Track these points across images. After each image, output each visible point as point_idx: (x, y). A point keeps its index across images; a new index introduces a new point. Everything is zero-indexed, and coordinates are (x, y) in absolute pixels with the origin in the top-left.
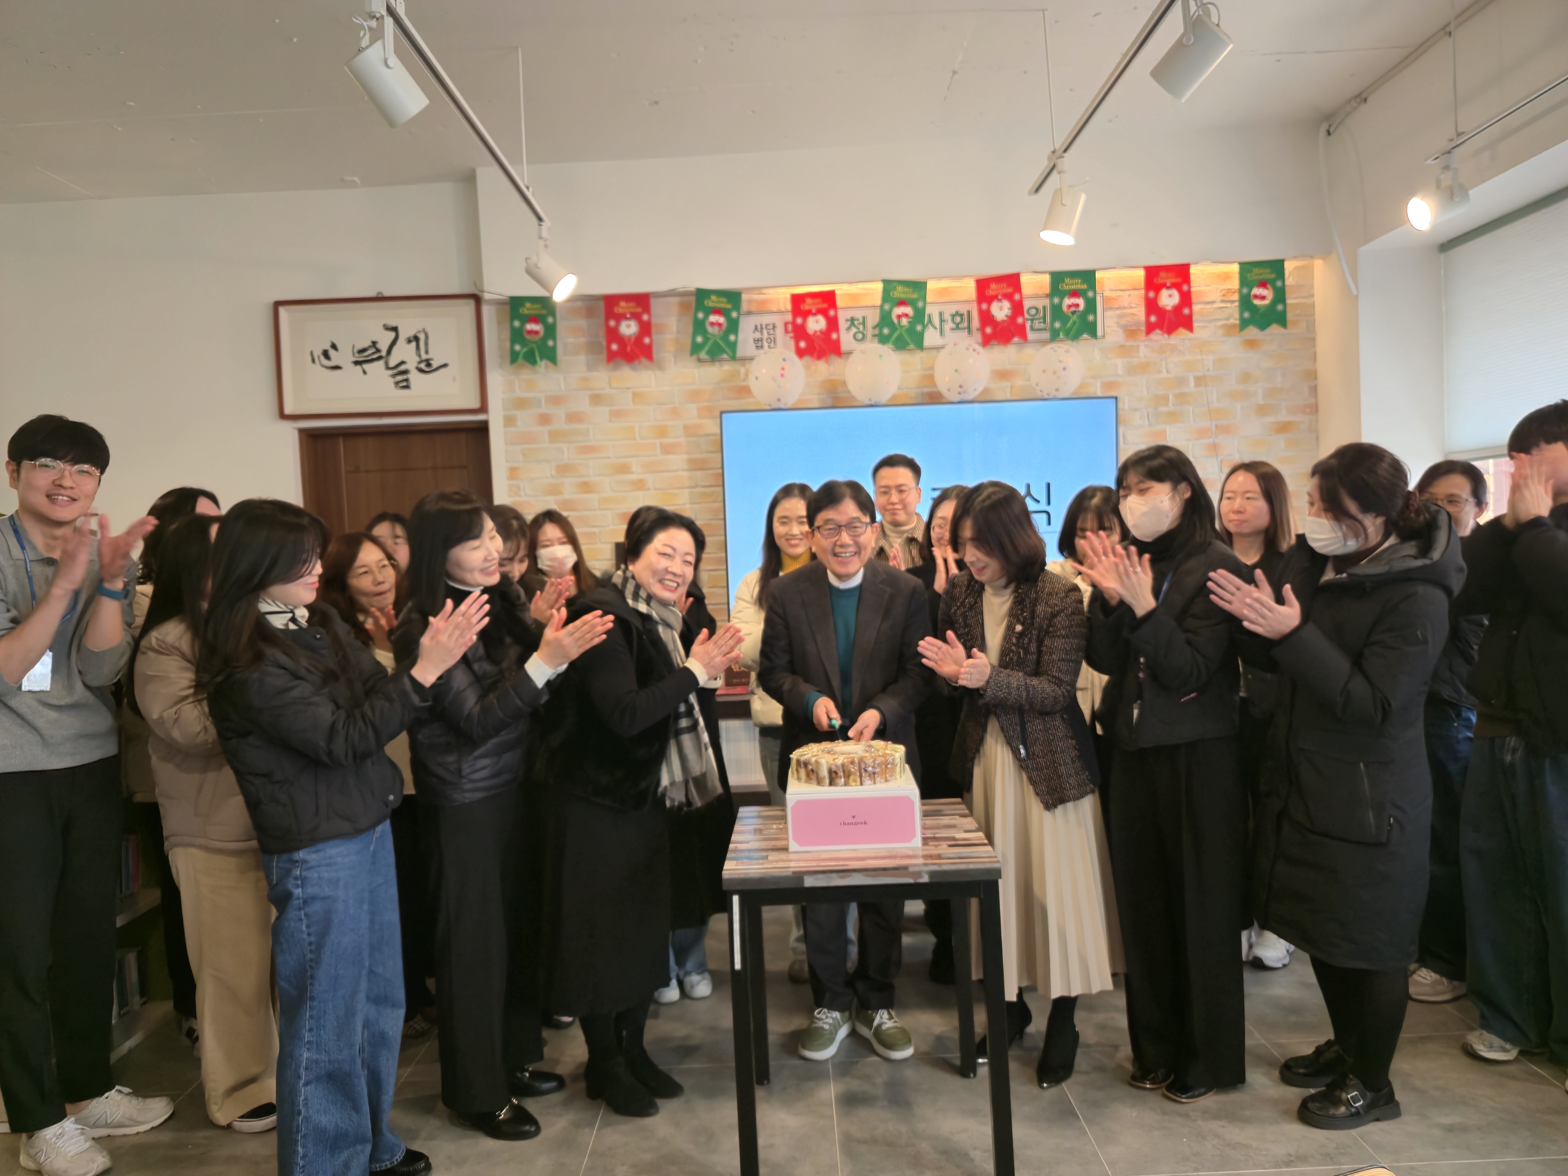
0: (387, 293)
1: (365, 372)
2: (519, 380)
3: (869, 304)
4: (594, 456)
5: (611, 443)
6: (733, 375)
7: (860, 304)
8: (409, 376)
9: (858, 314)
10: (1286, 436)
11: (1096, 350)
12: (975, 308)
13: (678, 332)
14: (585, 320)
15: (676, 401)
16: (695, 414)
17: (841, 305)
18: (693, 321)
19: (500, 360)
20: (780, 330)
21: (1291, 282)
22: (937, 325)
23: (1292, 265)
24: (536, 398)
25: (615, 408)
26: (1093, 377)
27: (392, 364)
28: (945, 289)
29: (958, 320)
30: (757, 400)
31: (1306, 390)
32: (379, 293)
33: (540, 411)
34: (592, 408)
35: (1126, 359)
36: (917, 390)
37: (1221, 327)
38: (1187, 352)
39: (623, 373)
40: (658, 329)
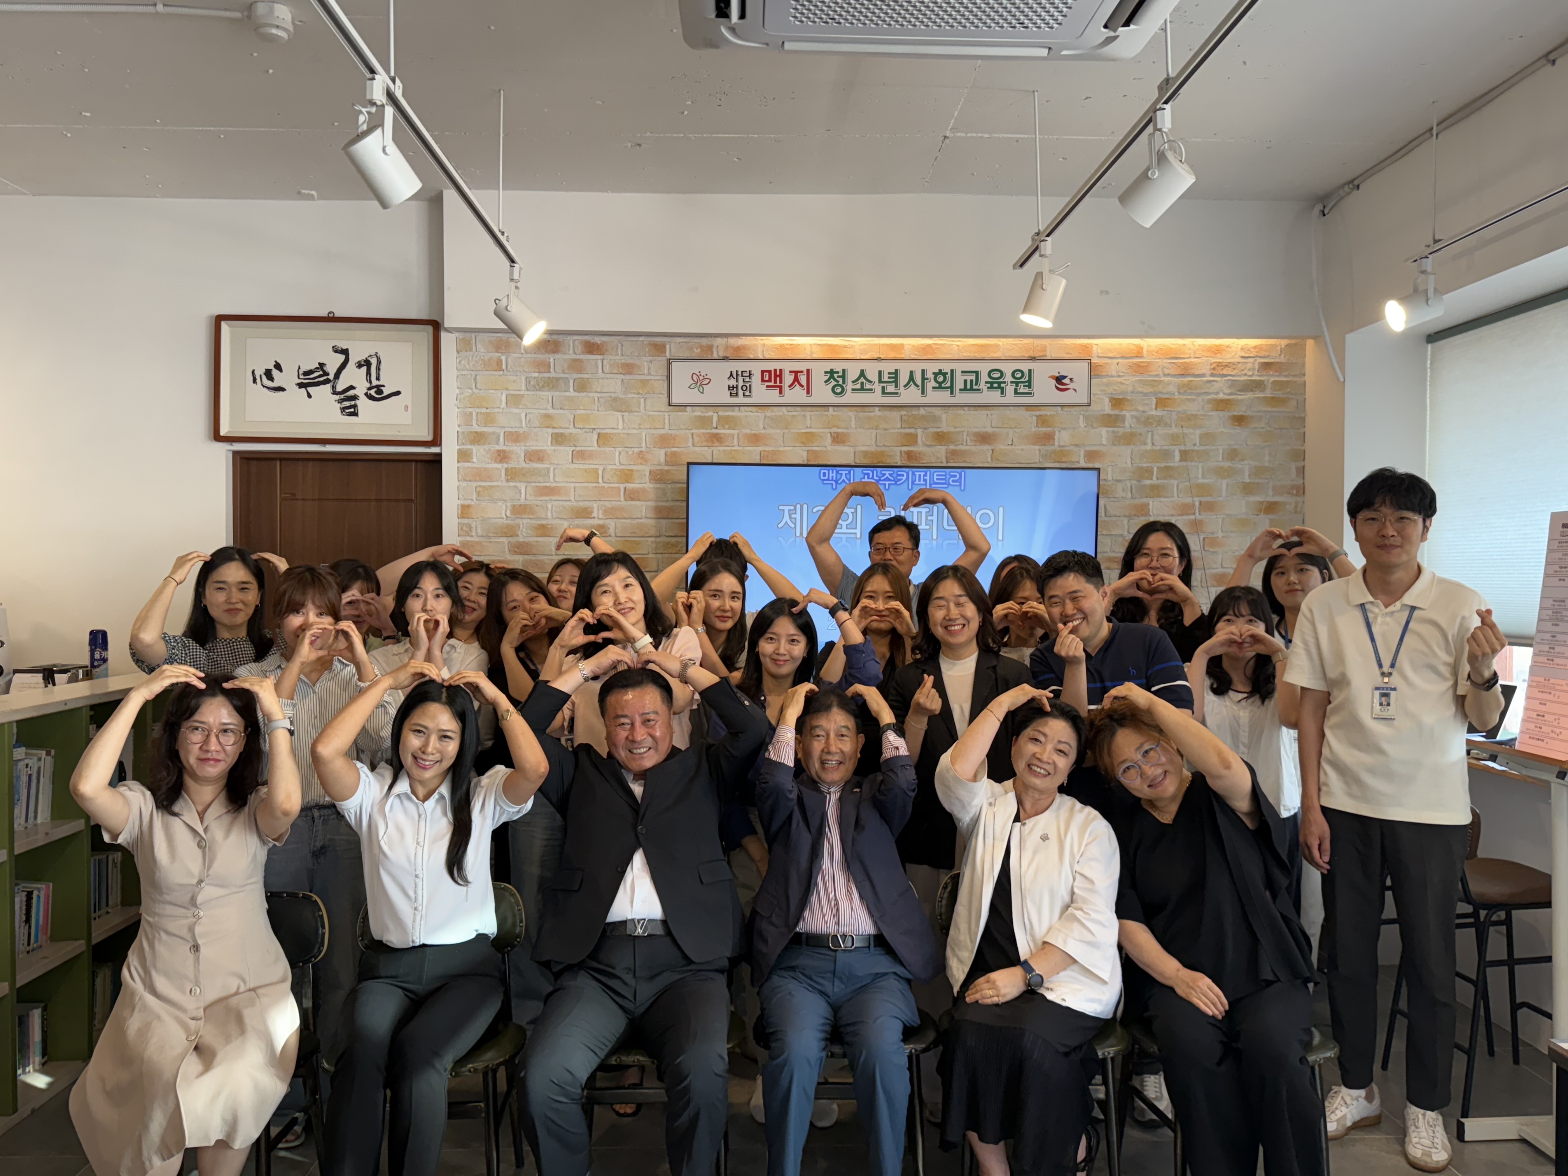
0: (339, 314)
1: (309, 396)
2: (477, 413)
3: (850, 357)
4: (553, 498)
5: (573, 485)
6: (704, 422)
7: (841, 356)
8: (357, 402)
9: (838, 367)
10: (1271, 517)
11: (1081, 417)
12: (959, 367)
13: (649, 374)
14: (550, 355)
15: (644, 445)
16: (662, 460)
17: (821, 356)
18: (666, 363)
19: (457, 391)
20: (756, 378)
21: (1282, 359)
22: (919, 382)
23: (1284, 342)
24: (494, 433)
25: (578, 449)
26: (1077, 445)
27: (339, 388)
28: (929, 346)
29: (941, 379)
30: (729, 448)
31: (1294, 470)
32: (330, 313)
33: (497, 447)
34: (553, 448)
35: (1112, 429)
36: (895, 449)
37: (1209, 401)
38: (1173, 425)
39: (588, 412)
40: (628, 369)
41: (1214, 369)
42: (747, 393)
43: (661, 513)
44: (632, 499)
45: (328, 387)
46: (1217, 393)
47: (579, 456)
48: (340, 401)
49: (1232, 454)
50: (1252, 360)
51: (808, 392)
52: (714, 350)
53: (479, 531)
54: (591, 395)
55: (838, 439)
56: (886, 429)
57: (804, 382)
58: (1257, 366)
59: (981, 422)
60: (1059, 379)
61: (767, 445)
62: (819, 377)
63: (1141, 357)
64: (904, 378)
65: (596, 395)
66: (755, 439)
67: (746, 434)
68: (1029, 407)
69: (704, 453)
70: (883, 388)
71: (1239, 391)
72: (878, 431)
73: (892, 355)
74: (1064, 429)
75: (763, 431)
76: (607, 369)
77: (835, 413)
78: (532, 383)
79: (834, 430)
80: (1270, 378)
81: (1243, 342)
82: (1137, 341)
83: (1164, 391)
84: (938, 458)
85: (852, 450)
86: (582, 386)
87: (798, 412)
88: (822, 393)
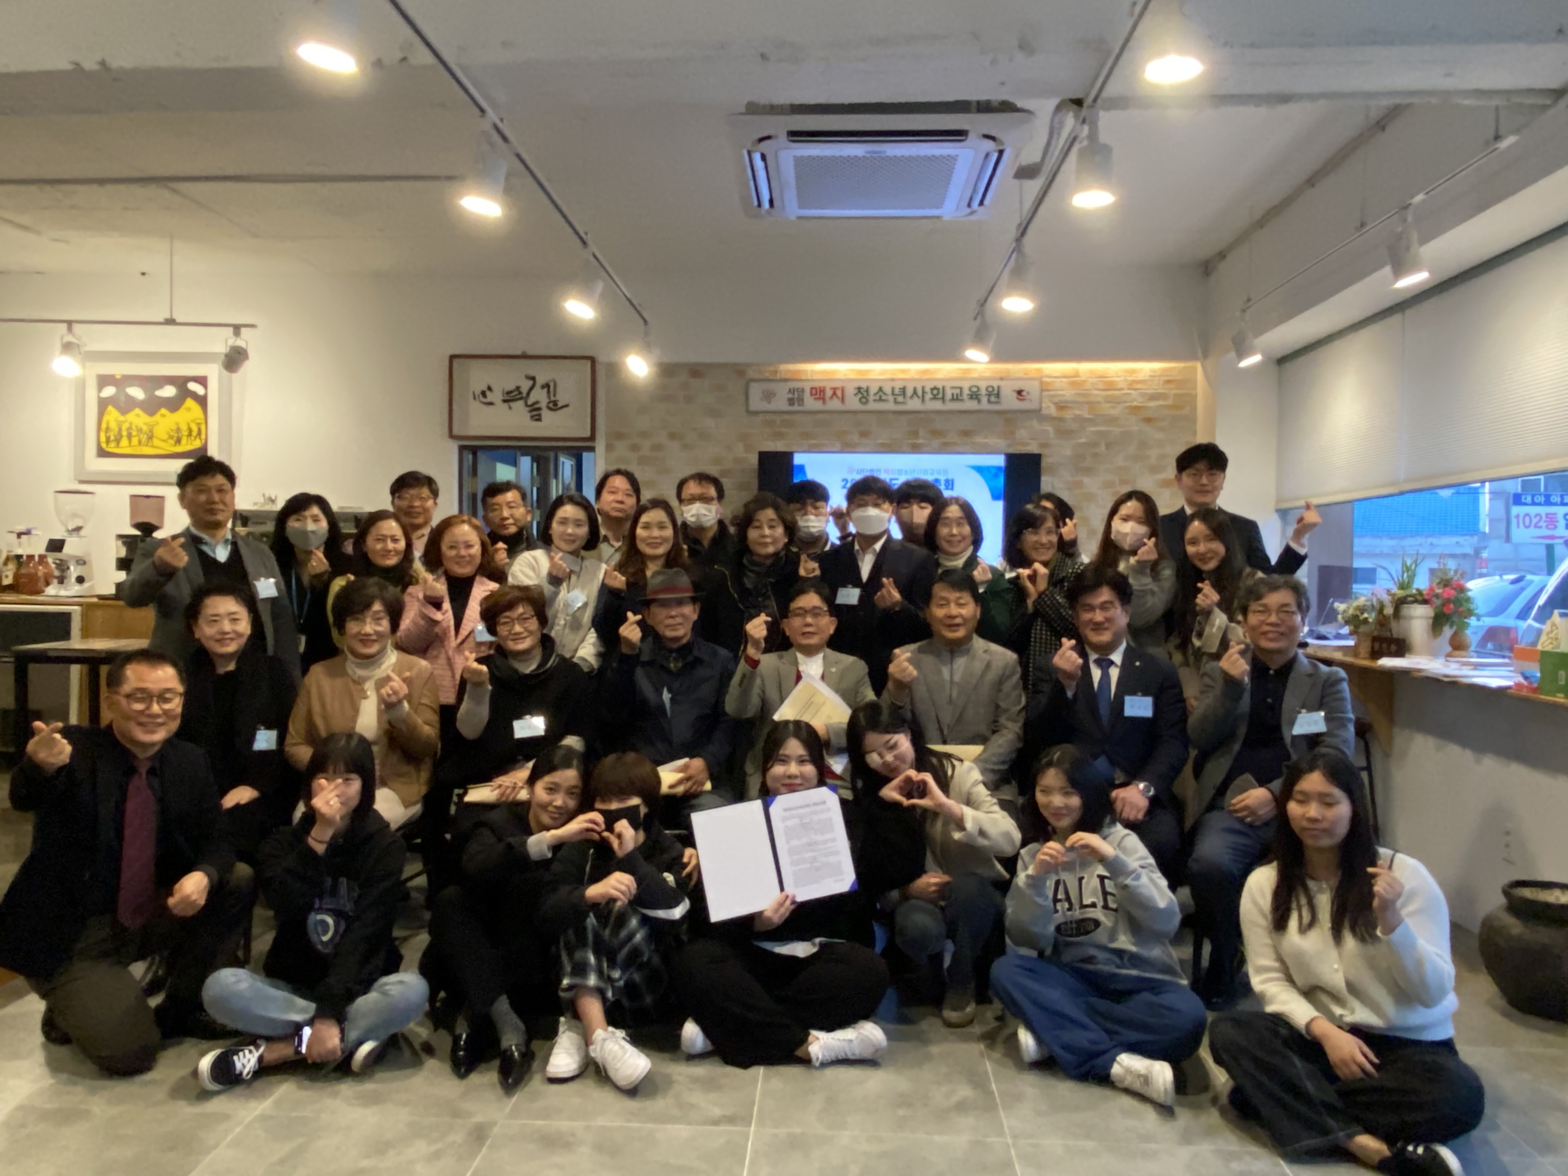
0: (530, 352)
1: (510, 408)
3: (872, 377)
6: (771, 423)
7: (866, 377)
8: (541, 412)
9: (864, 385)
11: (1035, 419)
12: (948, 385)
13: (734, 391)
15: (729, 439)
16: (742, 450)
17: (853, 377)
18: (745, 383)
20: (807, 392)
21: (1179, 377)
22: (920, 395)
23: (1180, 365)
24: (629, 432)
25: (685, 442)
26: (1032, 439)
27: (529, 403)
28: (928, 369)
29: (935, 392)
30: (788, 442)
32: (523, 352)
33: (632, 442)
35: (1057, 427)
36: (905, 440)
37: (1128, 407)
39: (692, 417)
40: (720, 387)
41: (1130, 384)
42: (801, 404)
45: (522, 402)
46: (1133, 402)
48: (530, 411)
49: (1143, 445)
50: (1157, 378)
51: (843, 403)
52: (778, 374)
54: (695, 405)
55: (863, 435)
56: (897, 428)
57: (840, 395)
58: (1161, 382)
59: (965, 422)
60: (1019, 392)
61: (813, 439)
62: (850, 392)
63: (1079, 376)
64: (909, 392)
65: (698, 406)
66: (806, 435)
67: (800, 432)
68: (998, 412)
69: (771, 445)
70: (895, 399)
71: (1149, 400)
72: (892, 429)
73: (902, 376)
74: (1023, 427)
75: (811, 430)
76: (705, 388)
77: (861, 417)
79: (860, 428)
80: (1171, 391)
81: (1152, 365)
82: (1074, 365)
83: (1094, 400)
84: (933, 448)
85: (873, 442)
86: (689, 400)
87: (835, 416)
88: (852, 403)
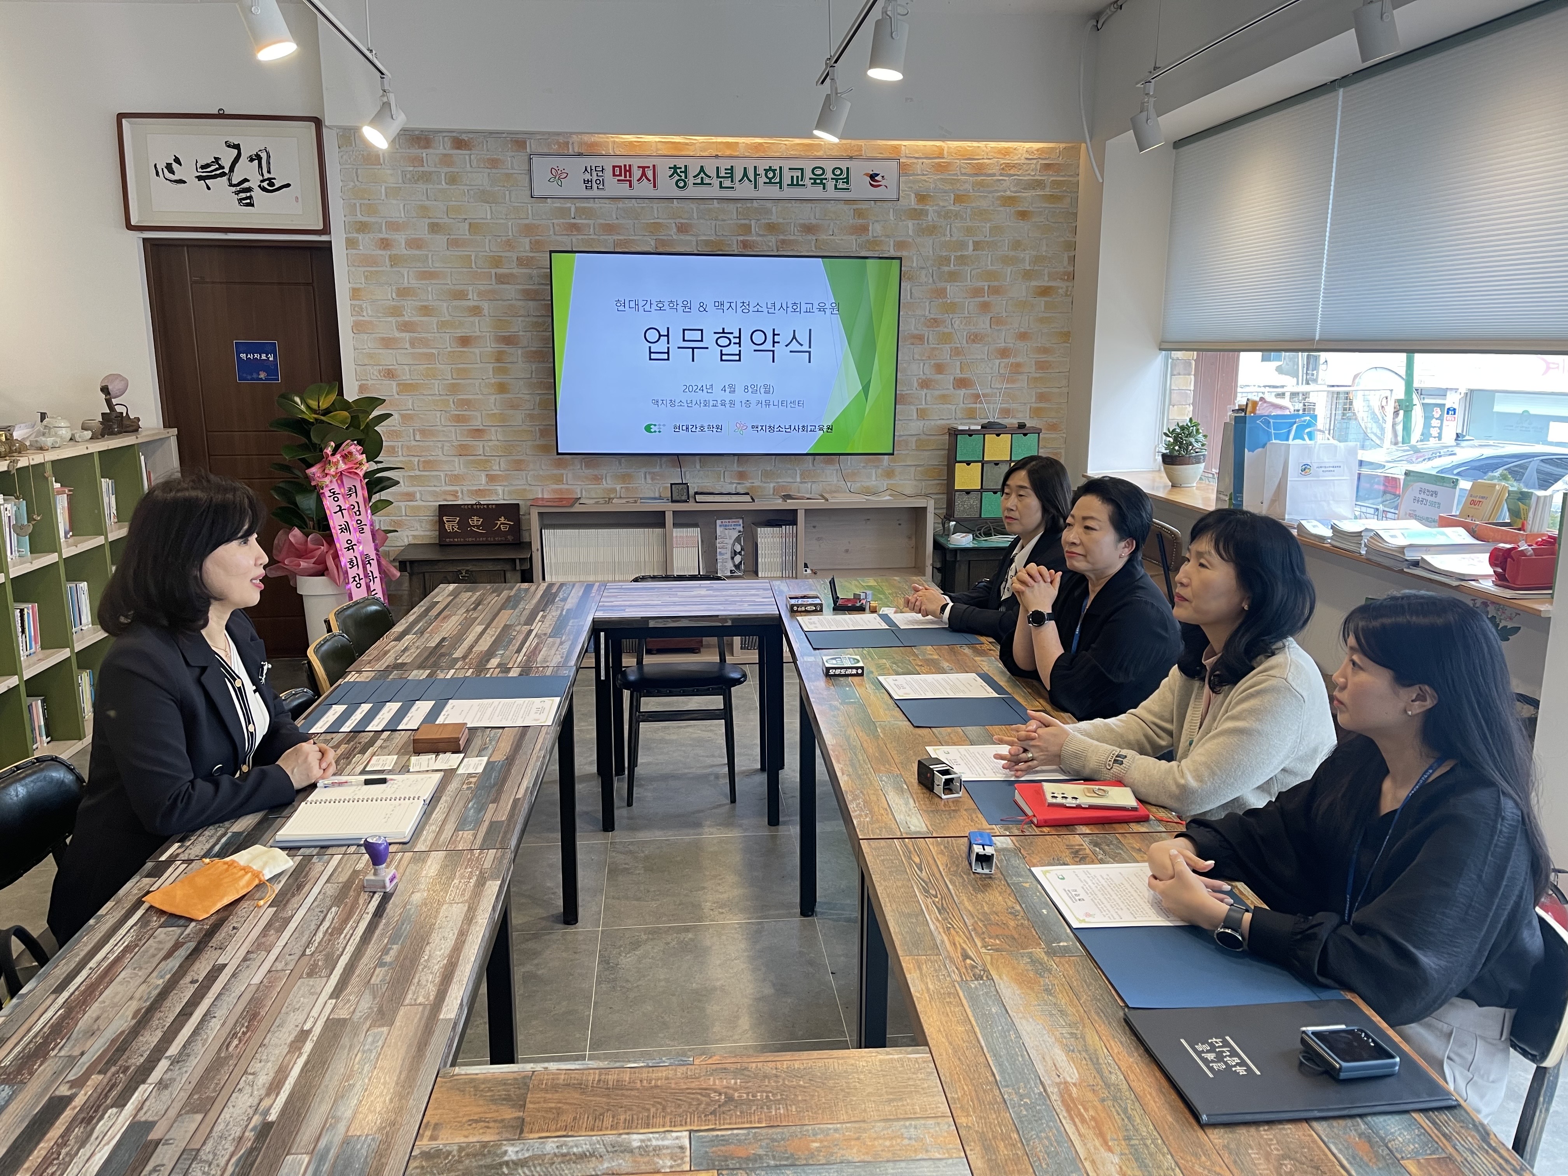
0: (228, 111)
1: (209, 188)
2: (361, 205)
3: (692, 154)
4: (433, 282)
5: (449, 270)
6: (563, 212)
7: (683, 153)
8: (252, 193)
9: (681, 163)
10: (1046, 299)
11: (891, 210)
12: (786, 165)
13: (513, 168)
14: (423, 151)
15: (510, 234)
16: (528, 248)
17: (666, 153)
18: (526, 158)
19: (341, 184)
20: (609, 171)
21: (1060, 161)
22: (753, 179)
23: (1062, 146)
24: (377, 223)
25: (452, 237)
26: (888, 236)
27: (234, 182)
28: (760, 144)
29: (771, 175)
30: (586, 237)
31: (1066, 259)
32: (220, 110)
33: (381, 236)
34: (430, 236)
35: (916, 222)
36: (733, 238)
37: (999, 198)
38: (968, 220)
39: (460, 203)
40: (494, 163)
41: (1003, 169)
42: (601, 187)
43: (529, 295)
44: (503, 283)
45: (225, 178)
46: (1005, 191)
47: (454, 243)
48: (238, 193)
49: (1016, 245)
50: (1035, 161)
51: (655, 186)
52: (570, 146)
53: (369, 312)
54: (462, 187)
55: (682, 229)
56: (724, 220)
57: (651, 178)
58: (1039, 167)
59: (806, 214)
60: (873, 177)
61: (619, 234)
62: (664, 173)
63: (943, 158)
64: (739, 174)
65: (466, 188)
66: (609, 229)
67: (601, 224)
68: (847, 201)
69: (566, 242)
70: (721, 182)
71: (1024, 189)
72: (718, 223)
73: (728, 153)
74: (877, 221)
75: (616, 222)
76: (474, 164)
77: (678, 205)
78: (408, 176)
79: (677, 221)
80: (1050, 178)
81: (1027, 145)
82: (938, 143)
83: (961, 188)
84: (769, 246)
85: (694, 239)
86: (453, 180)
87: (645, 204)
88: (667, 186)
